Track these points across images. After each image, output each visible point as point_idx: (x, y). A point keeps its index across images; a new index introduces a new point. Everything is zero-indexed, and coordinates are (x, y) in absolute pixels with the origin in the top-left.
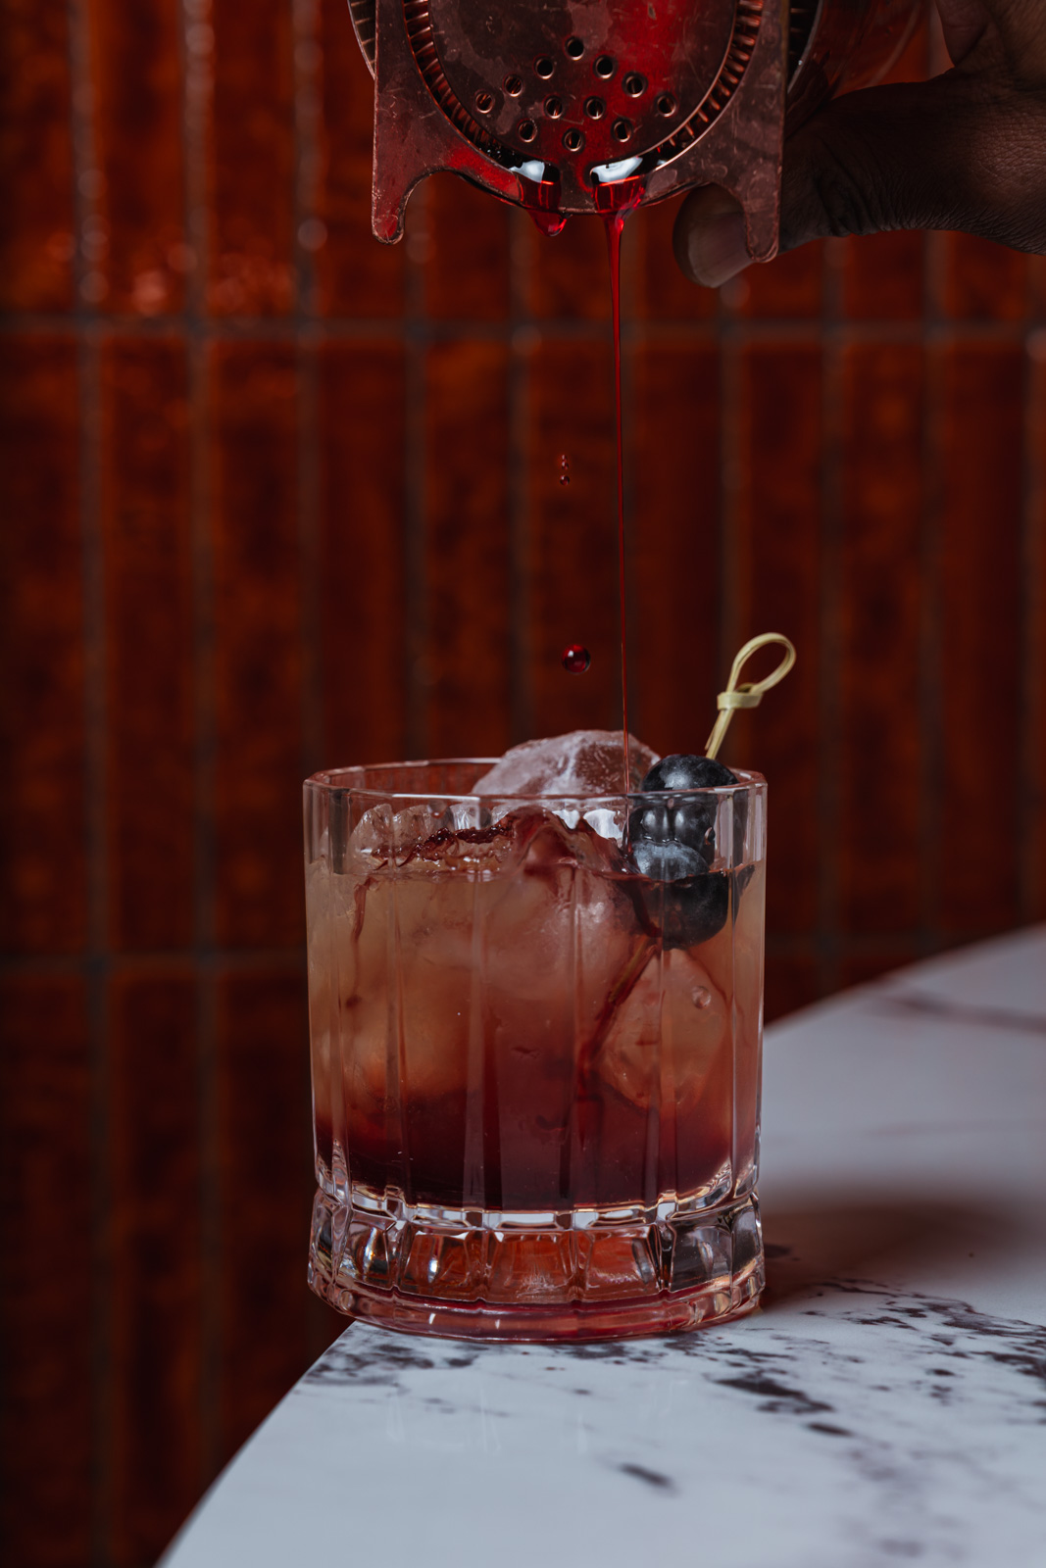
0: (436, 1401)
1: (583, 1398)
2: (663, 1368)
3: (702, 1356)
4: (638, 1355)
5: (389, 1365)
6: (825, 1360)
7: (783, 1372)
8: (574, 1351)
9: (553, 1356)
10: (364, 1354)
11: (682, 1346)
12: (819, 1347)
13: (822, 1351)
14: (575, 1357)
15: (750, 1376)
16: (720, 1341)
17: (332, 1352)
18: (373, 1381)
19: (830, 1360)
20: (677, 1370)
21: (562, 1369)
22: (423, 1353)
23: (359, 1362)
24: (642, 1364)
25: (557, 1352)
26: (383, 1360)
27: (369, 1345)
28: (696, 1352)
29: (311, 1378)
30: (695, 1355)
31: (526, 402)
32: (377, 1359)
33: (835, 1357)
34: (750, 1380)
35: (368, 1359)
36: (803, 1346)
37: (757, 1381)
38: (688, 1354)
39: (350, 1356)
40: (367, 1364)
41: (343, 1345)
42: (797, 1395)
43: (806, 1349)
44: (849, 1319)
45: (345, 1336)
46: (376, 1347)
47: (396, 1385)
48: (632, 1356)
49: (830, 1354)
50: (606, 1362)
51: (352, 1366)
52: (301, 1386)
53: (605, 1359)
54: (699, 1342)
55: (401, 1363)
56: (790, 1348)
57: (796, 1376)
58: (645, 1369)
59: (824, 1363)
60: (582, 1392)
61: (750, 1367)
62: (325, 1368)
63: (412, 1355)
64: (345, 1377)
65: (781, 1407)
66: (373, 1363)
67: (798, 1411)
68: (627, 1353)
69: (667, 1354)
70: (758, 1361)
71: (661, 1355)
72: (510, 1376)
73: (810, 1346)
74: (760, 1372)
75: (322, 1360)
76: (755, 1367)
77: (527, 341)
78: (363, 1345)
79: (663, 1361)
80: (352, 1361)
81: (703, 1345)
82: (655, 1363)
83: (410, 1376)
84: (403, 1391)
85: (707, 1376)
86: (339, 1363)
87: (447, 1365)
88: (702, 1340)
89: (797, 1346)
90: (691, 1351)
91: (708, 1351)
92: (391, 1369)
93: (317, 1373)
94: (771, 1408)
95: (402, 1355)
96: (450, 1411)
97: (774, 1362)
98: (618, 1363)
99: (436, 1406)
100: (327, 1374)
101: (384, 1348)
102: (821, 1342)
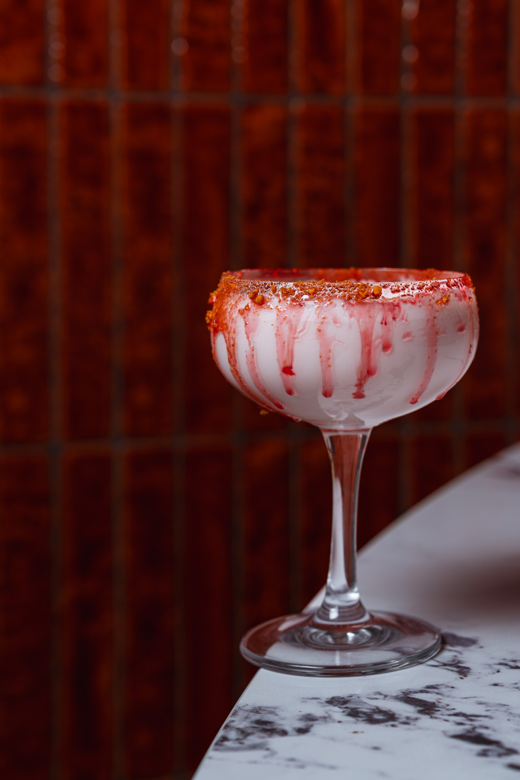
0: (292, 760)
1: (377, 752)
2: (419, 728)
3: (440, 718)
4: (404, 720)
5: (262, 735)
6: (508, 718)
7: (487, 728)
8: (367, 718)
9: (356, 723)
10: (246, 727)
11: (427, 712)
12: (504, 708)
13: (506, 712)
14: (368, 723)
15: (469, 731)
16: (448, 707)
17: (227, 727)
18: (254, 747)
19: (511, 718)
20: (427, 729)
21: (362, 732)
22: (281, 725)
23: (244, 733)
24: (406, 726)
25: (358, 720)
26: (257, 731)
27: (248, 720)
28: (436, 716)
29: (218, 747)
30: (436, 718)
31: (297, 139)
32: (255, 730)
33: (514, 715)
34: (469, 734)
35: (249, 731)
36: (495, 708)
37: (472, 735)
38: (432, 717)
39: (238, 729)
40: (248, 734)
41: (233, 721)
42: (497, 743)
43: (497, 710)
44: (517, 688)
45: (234, 714)
46: (252, 722)
47: (268, 749)
48: (401, 720)
49: (511, 713)
50: (387, 726)
51: (241, 737)
52: (211, 752)
53: (386, 724)
54: (437, 709)
55: (269, 733)
56: (488, 710)
57: (495, 730)
58: (409, 729)
59: (509, 720)
60: (376, 748)
61: (468, 726)
62: (225, 739)
63: (274, 727)
64: (237, 745)
65: (490, 753)
66: (253, 734)
67: (500, 755)
68: (398, 718)
69: (420, 718)
70: (472, 720)
71: (416, 719)
72: (333, 739)
73: (499, 708)
74: (474, 728)
75: (221, 733)
76: (471, 725)
77: (298, 105)
78: (244, 720)
79: (419, 723)
80: (240, 733)
81: (439, 711)
82: (414, 725)
83: (275, 742)
84: (273, 753)
85: (444, 733)
86: (233, 735)
87: (295, 733)
88: (438, 707)
89: (491, 708)
90: (433, 715)
91: (442, 715)
92: (263, 737)
93: (220, 743)
94: (484, 754)
95: (268, 727)
96: (302, 767)
97: (480, 721)
98: (393, 726)
99: (291, 763)
100: (226, 743)
101: (258, 722)
102: (504, 705)
